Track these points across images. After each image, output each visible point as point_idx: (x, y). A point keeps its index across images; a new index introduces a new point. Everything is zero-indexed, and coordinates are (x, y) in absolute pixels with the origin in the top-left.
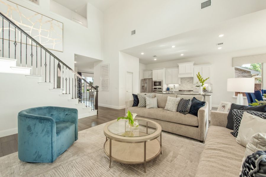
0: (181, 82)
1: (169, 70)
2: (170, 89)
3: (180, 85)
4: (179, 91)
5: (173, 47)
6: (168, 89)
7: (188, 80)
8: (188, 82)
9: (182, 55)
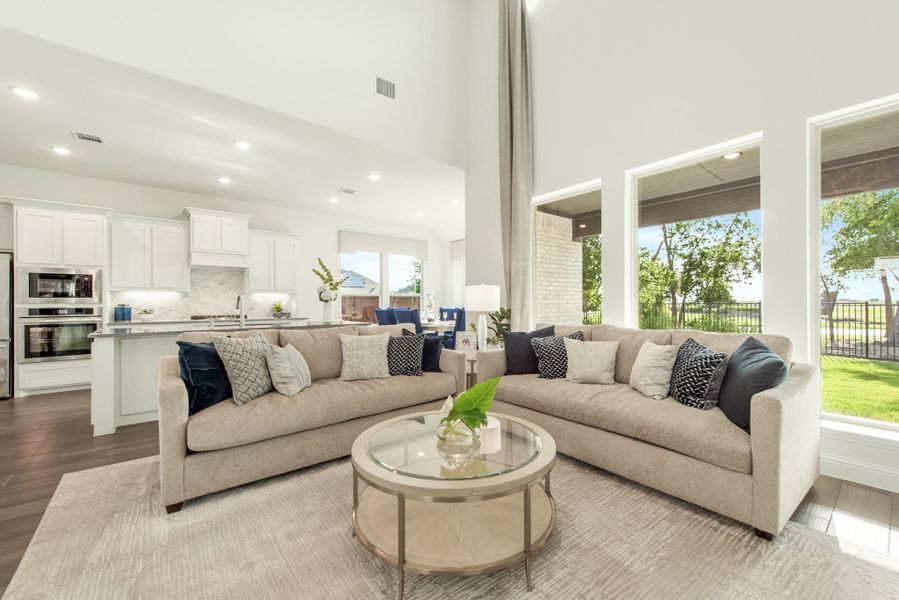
0: (192, 282)
1: (138, 228)
2: (134, 313)
3: (185, 295)
4: (192, 318)
5: (243, 146)
6: (122, 314)
7: (219, 277)
8: (222, 283)
9: (225, 181)
